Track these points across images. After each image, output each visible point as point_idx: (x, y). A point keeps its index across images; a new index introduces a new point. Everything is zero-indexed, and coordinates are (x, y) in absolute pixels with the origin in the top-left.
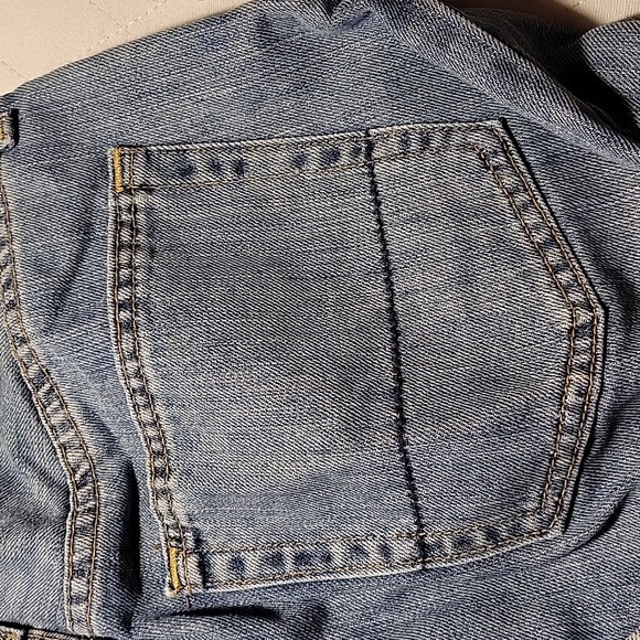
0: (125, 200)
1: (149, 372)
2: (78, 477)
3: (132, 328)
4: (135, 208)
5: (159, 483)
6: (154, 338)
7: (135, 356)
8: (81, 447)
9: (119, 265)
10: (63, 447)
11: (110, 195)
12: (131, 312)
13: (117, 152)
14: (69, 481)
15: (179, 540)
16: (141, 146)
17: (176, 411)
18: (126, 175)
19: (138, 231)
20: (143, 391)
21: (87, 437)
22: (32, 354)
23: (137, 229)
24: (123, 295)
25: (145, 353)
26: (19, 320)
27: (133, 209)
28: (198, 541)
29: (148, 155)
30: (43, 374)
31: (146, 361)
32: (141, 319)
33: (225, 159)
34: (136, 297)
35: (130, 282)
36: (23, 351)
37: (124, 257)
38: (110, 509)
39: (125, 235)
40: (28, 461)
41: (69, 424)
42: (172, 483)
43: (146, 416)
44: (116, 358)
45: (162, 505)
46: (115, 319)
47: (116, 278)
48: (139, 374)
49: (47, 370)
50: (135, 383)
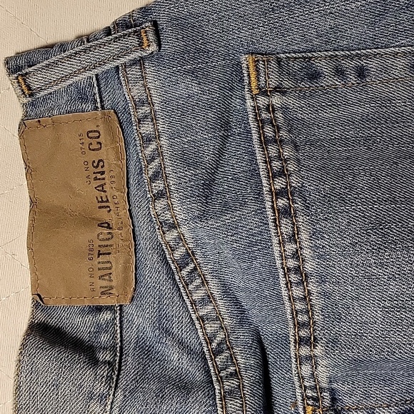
0: (262, 101)
1: (306, 252)
2: (214, 345)
3: (290, 215)
4: (273, 107)
5: (304, 351)
6: (312, 223)
7: (293, 238)
8: (217, 319)
9: (269, 157)
10: (201, 319)
11: (248, 96)
12: (288, 199)
13: (251, 58)
14: (205, 349)
15: (316, 399)
16: (272, 54)
17: (328, 287)
18: (262, 79)
19: (279, 128)
20: (297, 270)
21: (223, 310)
22: (181, 238)
23: (278, 126)
24: (279, 184)
25: (304, 236)
26: (170, 207)
27: (270, 108)
28: (334, 400)
29: (279, 61)
30: (189, 255)
31: (305, 244)
32: (298, 205)
33: (349, 65)
34: (291, 187)
35: (282, 173)
36: (171, 236)
37: (273, 150)
38: (250, 373)
39: (269, 131)
40: (167, 332)
41: (209, 298)
42: (318, 351)
43: (297, 292)
44: (275, 240)
45: (306, 370)
46: (273, 206)
47: (269, 170)
48: (296, 255)
49: (192, 252)
50: (291, 263)
